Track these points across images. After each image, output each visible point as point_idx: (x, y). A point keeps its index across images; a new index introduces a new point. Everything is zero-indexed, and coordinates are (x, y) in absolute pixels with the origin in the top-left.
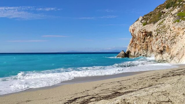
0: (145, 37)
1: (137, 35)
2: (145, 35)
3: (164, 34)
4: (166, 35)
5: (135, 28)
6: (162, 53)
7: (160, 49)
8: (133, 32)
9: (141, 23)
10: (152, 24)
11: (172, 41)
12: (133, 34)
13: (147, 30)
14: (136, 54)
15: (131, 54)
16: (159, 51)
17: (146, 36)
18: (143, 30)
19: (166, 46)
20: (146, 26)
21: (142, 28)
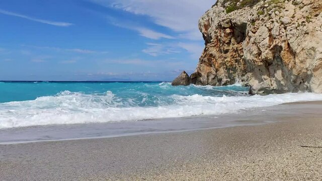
0: (231, 39)
1: (213, 35)
2: (230, 33)
3: (277, 12)
4: (281, 14)
5: (210, 20)
6: (270, 68)
7: (263, 56)
8: (206, 29)
9: (222, 9)
10: (246, 8)
11: (301, 27)
12: (206, 35)
13: (234, 21)
14: (210, 79)
15: (201, 79)
16: (262, 63)
17: (232, 37)
18: (227, 23)
19: (283, 45)
20: (232, 13)
21: (223, 19)
